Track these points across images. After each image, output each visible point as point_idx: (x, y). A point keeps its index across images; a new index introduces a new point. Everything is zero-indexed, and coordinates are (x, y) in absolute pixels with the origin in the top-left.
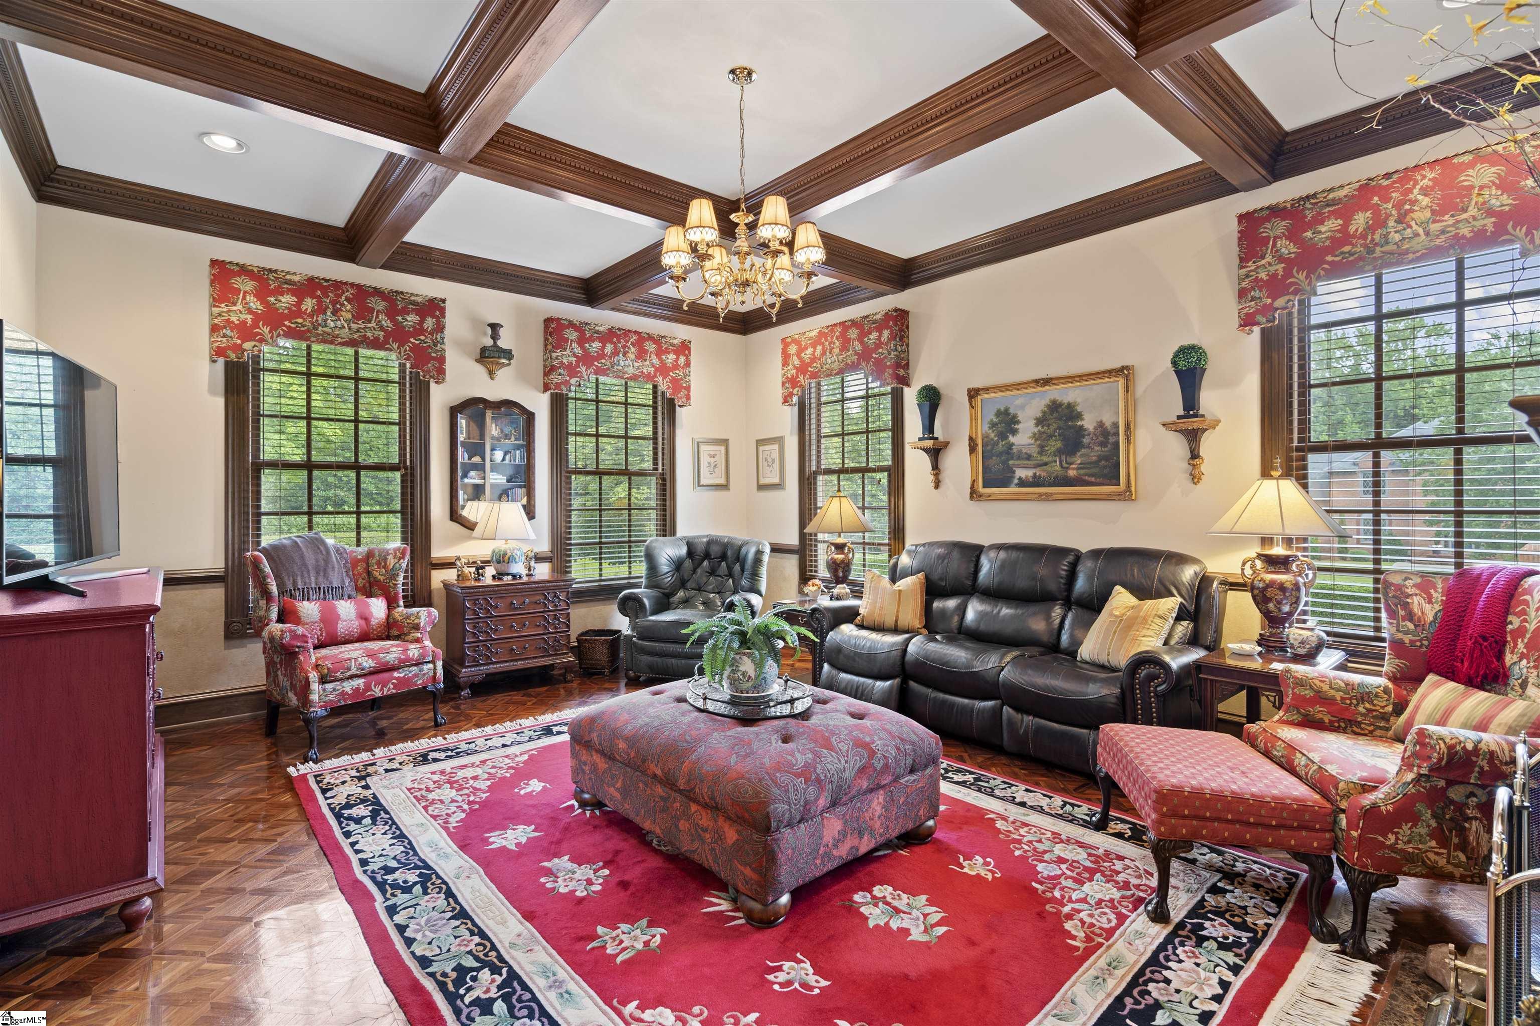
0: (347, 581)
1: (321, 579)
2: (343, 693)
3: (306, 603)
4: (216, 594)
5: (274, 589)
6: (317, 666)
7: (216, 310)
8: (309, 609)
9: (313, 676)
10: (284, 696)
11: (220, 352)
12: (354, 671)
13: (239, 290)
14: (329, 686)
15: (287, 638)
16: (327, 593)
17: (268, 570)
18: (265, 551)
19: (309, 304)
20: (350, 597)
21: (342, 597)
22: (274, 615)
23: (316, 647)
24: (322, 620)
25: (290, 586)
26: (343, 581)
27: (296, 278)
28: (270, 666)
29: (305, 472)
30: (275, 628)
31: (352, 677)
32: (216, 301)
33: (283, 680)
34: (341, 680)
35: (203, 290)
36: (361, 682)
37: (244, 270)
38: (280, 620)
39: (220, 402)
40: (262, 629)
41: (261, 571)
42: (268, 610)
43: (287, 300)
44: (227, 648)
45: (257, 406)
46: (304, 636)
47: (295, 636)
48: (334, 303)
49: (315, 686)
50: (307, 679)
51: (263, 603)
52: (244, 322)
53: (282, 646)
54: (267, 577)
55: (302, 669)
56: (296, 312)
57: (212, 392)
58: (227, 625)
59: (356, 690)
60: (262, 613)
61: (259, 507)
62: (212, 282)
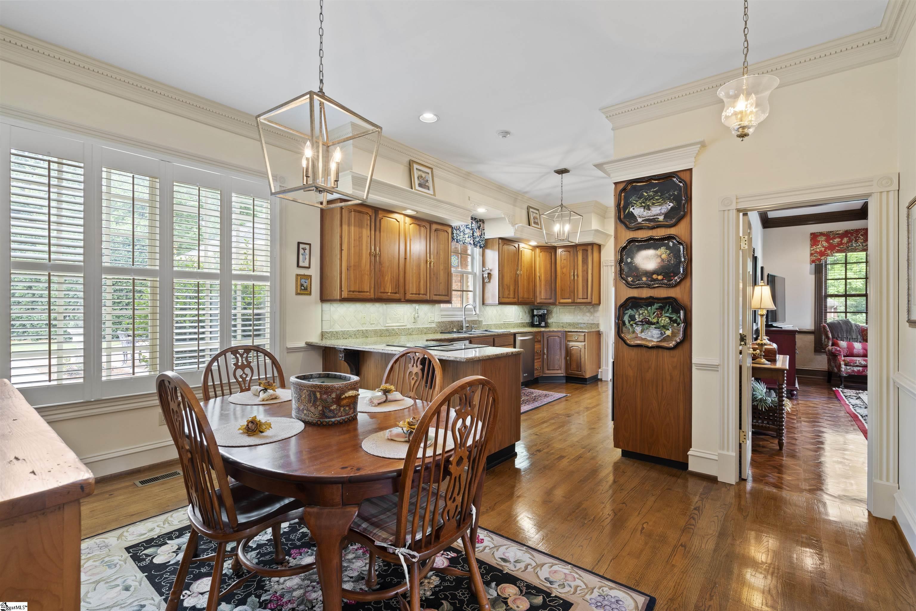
0: (859, 337)
1: (848, 334)
2: (853, 371)
3: (842, 342)
4: (811, 337)
5: (830, 336)
6: (844, 361)
7: (812, 249)
8: (843, 344)
9: (842, 363)
10: (833, 369)
11: (813, 261)
12: (858, 364)
13: (819, 241)
14: (848, 367)
15: (834, 350)
16: (850, 339)
17: (828, 329)
18: (828, 324)
19: (845, 240)
20: (860, 342)
21: (857, 342)
22: (830, 343)
23: (844, 356)
24: (848, 348)
25: (836, 336)
26: (857, 336)
27: (840, 232)
28: (829, 361)
29: (844, 298)
30: (830, 347)
31: (857, 366)
32: (812, 246)
33: (833, 364)
34: (853, 366)
35: (808, 242)
36: (861, 369)
37: (822, 234)
38: (832, 346)
39: (813, 276)
40: (826, 348)
41: (826, 330)
42: (828, 342)
43: (837, 240)
44: (815, 355)
45: (826, 277)
46: (839, 350)
47: (836, 350)
48: (855, 238)
49: (843, 366)
50: (840, 363)
51: (826, 340)
52: (821, 251)
53: (832, 353)
54: (828, 332)
55: (839, 361)
56: (841, 243)
57: (811, 274)
58: (815, 348)
59: (859, 371)
60: (826, 343)
61: (826, 310)
62: (811, 240)
